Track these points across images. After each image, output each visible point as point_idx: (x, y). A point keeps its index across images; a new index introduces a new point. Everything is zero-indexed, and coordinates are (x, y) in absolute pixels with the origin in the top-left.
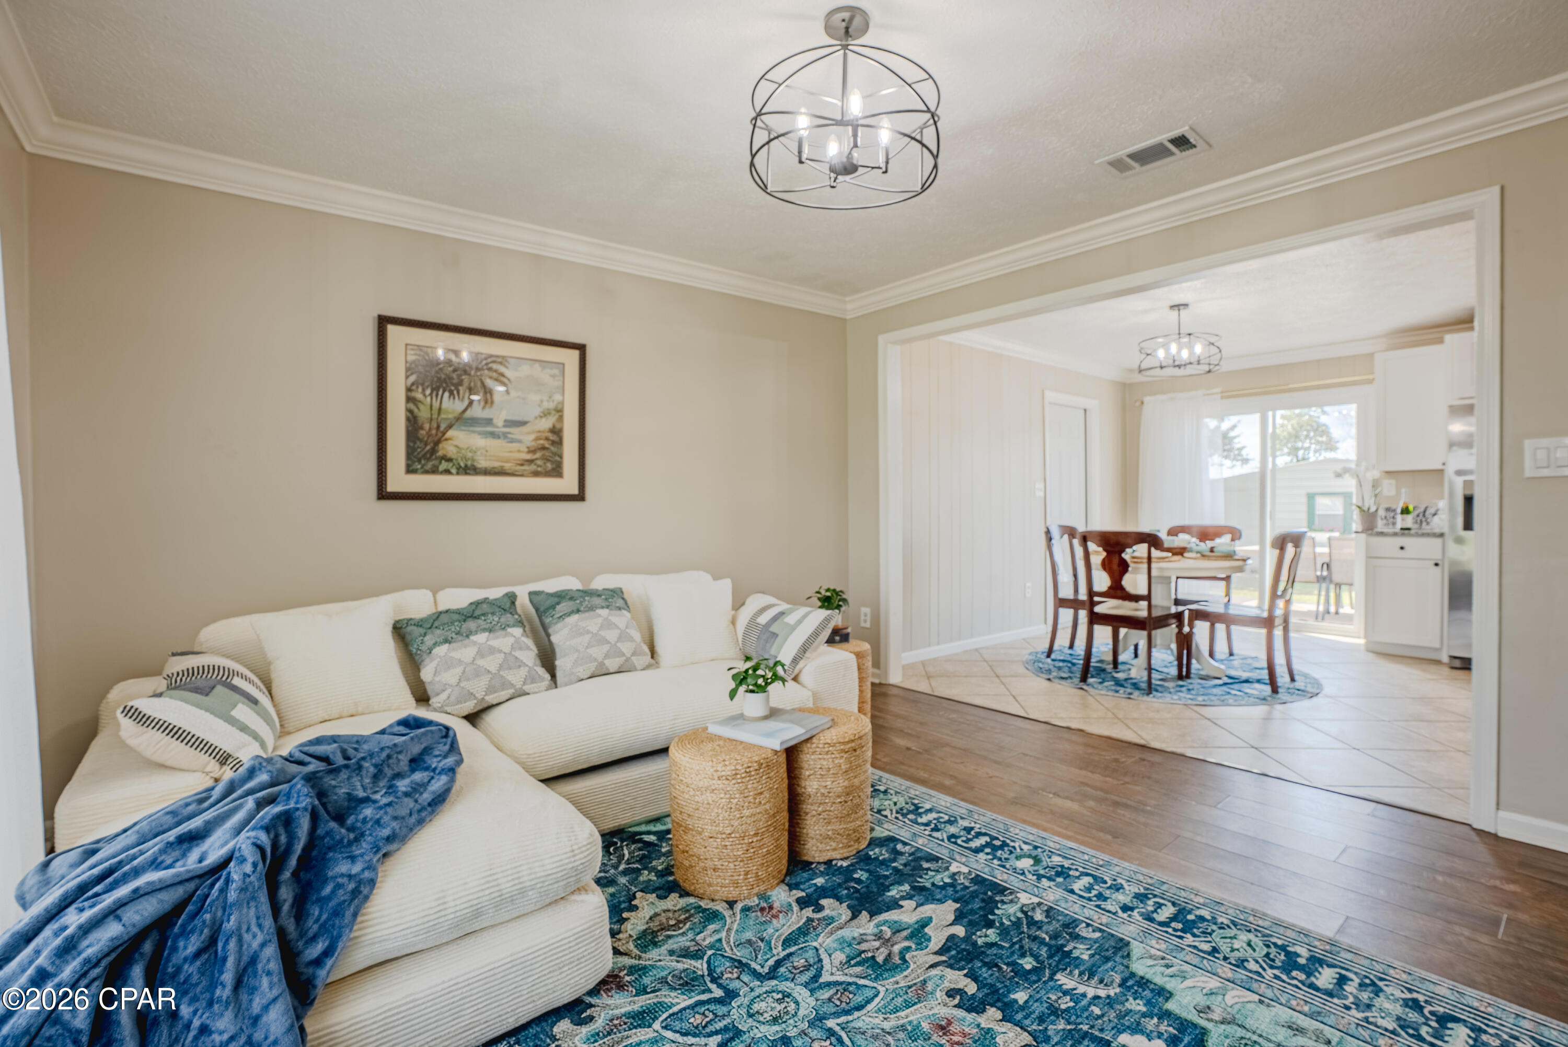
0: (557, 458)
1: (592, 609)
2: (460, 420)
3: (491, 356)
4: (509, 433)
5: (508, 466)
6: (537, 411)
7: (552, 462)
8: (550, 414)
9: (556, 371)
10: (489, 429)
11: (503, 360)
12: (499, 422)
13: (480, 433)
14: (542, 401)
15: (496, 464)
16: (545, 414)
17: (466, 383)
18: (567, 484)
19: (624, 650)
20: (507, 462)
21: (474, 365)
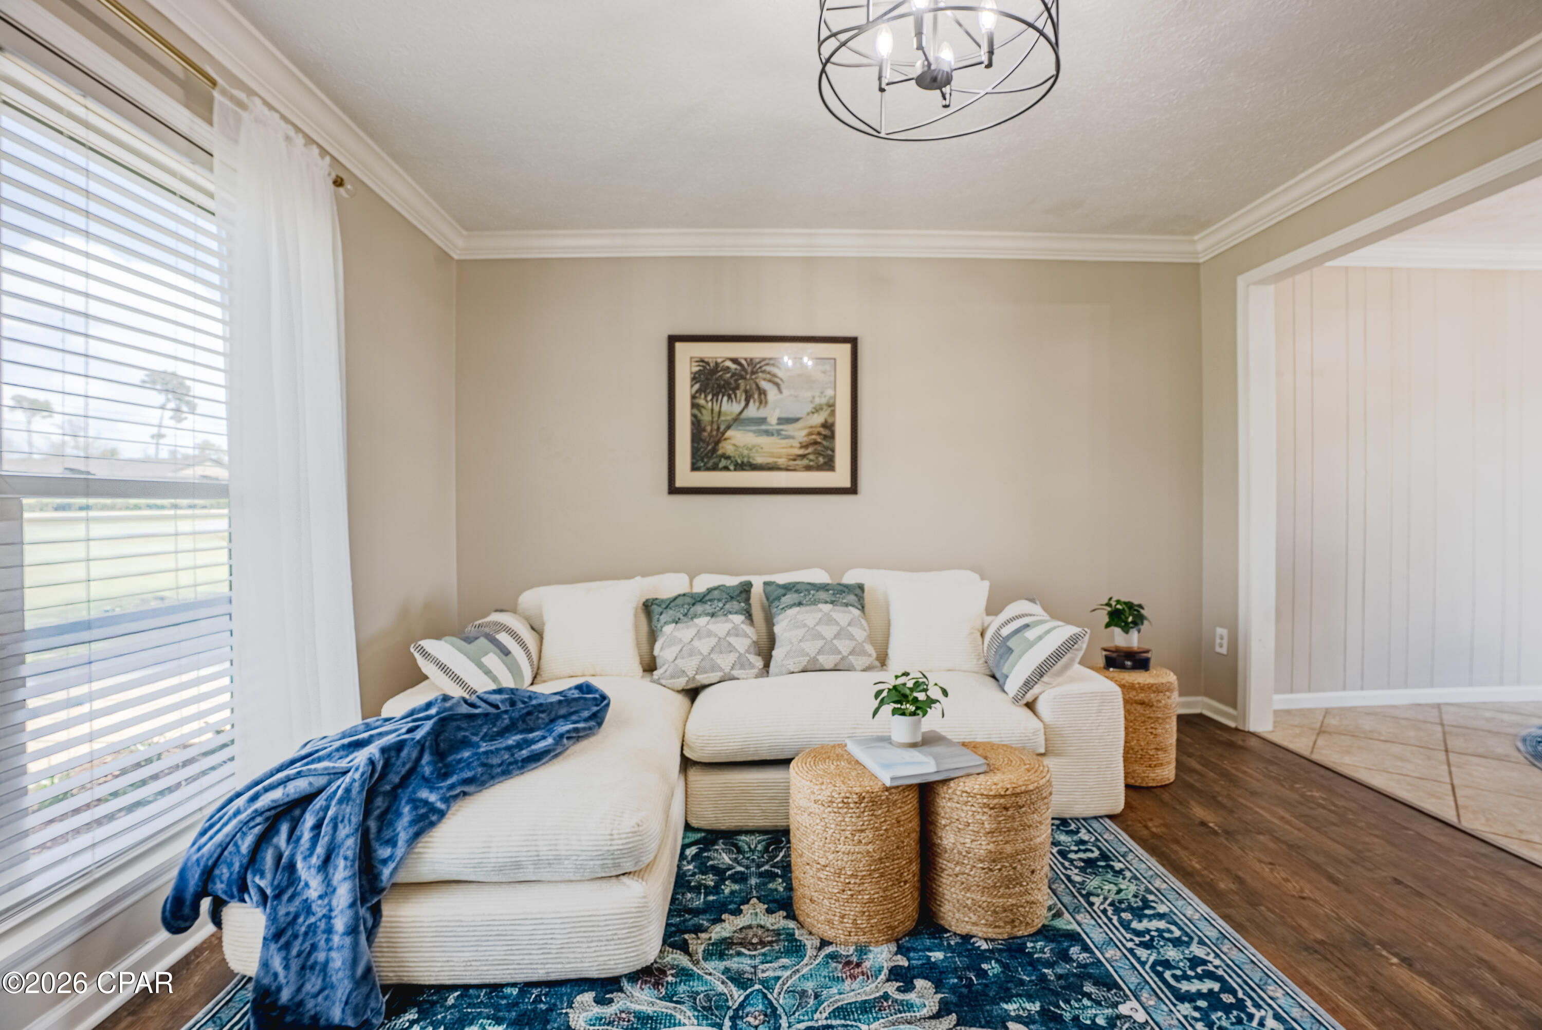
0: (830, 452)
1: (815, 603)
2: (738, 420)
3: (764, 359)
4: (782, 430)
5: (782, 462)
6: (810, 408)
7: (824, 456)
8: (822, 409)
9: (827, 367)
10: (764, 427)
11: (774, 362)
12: (773, 420)
13: (755, 432)
14: (814, 397)
15: (770, 460)
16: (817, 410)
17: (742, 387)
18: (840, 477)
19: (840, 648)
20: (780, 457)
21: (749, 370)
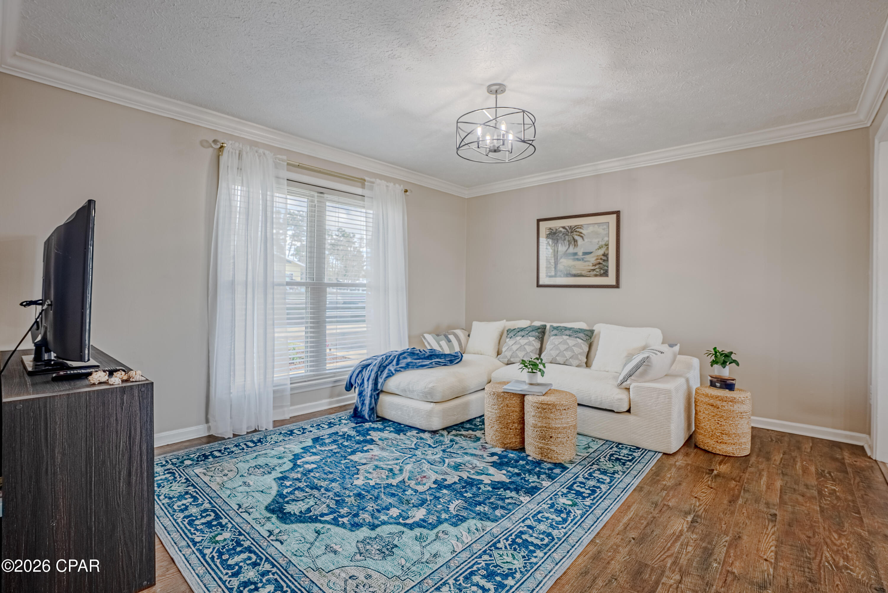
0: (606, 268)
3: (576, 226)
4: (584, 258)
5: (584, 273)
6: (597, 247)
7: (604, 270)
8: (602, 247)
9: (605, 227)
10: (576, 257)
11: (581, 227)
12: (580, 254)
13: (573, 259)
14: (599, 242)
15: (579, 272)
16: (600, 248)
17: (567, 239)
18: (611, 280)
20: (583, 271)
21: (570, 231)
